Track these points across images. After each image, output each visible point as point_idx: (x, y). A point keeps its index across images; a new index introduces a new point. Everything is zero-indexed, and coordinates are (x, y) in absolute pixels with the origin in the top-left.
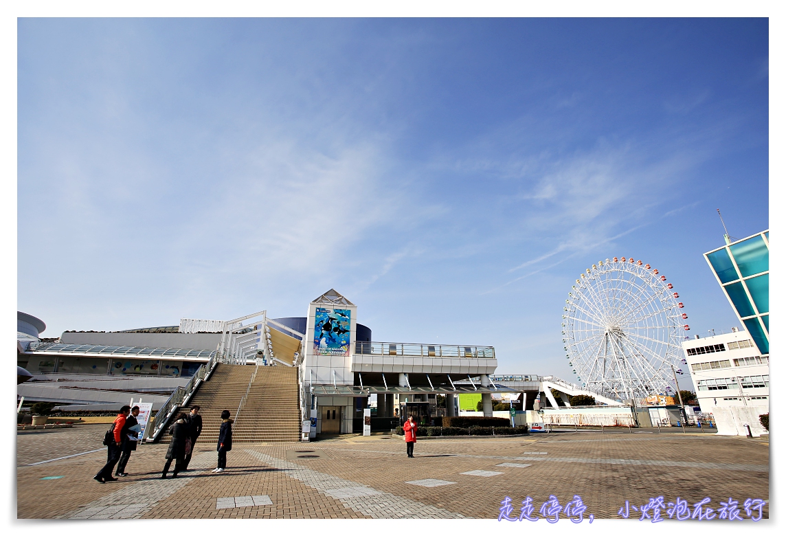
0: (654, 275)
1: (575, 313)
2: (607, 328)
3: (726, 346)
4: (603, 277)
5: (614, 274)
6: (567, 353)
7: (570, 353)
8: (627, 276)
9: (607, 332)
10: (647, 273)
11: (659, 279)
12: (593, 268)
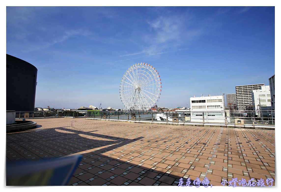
0: (155, 71)
1: (126, 80)
2: (137, 87)
3: (206, 101)
4: (139, 69)
5: (143, 69)
6: (120, 94)
7: (121, 94)
8: (147, 70)
9: (136, 88)
10: (153, 70)
11: (157, 74)
12: (136, 65)
